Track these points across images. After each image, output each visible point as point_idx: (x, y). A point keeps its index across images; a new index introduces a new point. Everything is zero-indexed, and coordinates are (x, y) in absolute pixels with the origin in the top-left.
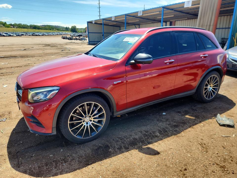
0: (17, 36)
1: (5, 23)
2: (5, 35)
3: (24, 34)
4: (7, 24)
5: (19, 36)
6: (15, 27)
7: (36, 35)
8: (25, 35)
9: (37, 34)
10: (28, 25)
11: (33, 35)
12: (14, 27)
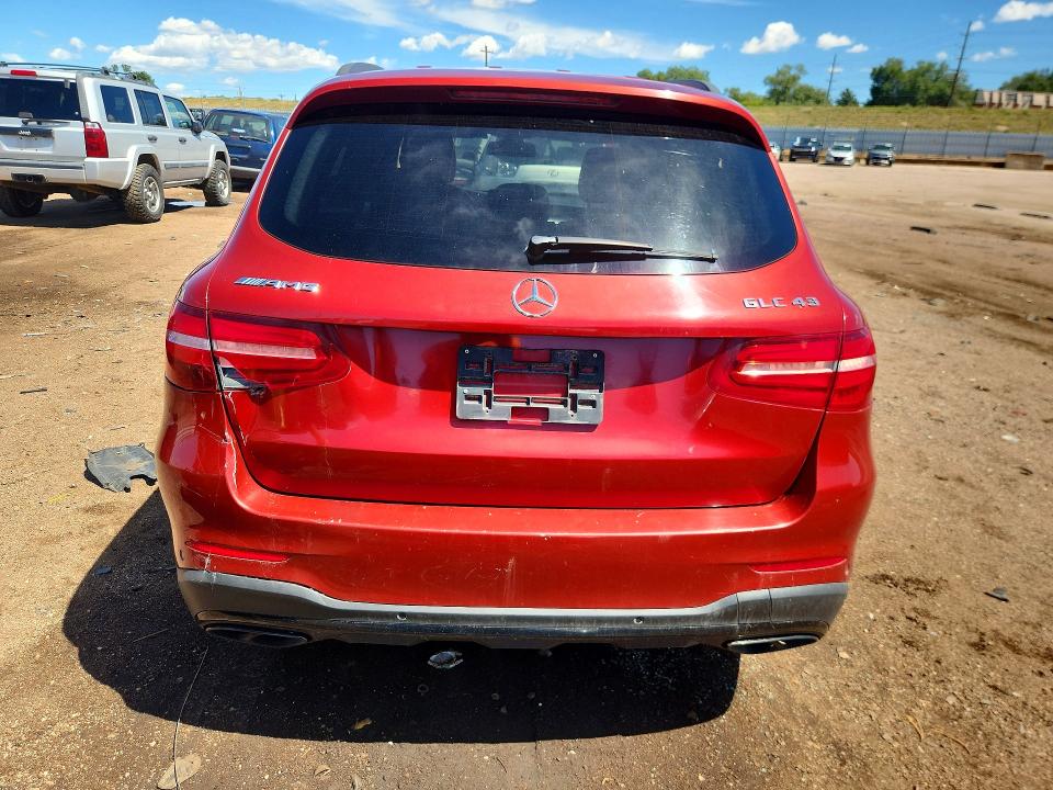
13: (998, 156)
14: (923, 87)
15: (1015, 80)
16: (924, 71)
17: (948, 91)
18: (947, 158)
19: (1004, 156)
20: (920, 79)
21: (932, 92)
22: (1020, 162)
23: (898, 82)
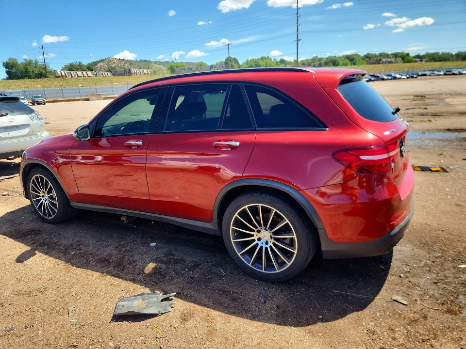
0: (408, 78)
1: (408, 54)
2: (385, 77)
3: (428, 73)
4: (410, 56)
5: (413, 77)
6: (424, 60)
7: (454, 74)
8: (430, 75)
9: (456, 72)
10: (452, 54)
11: (445, 74)
12: (421, 61)
13: (85, 96)
14: (31, 70)
15: (66, 66)
16: (28, 63)
17: (44, 72)
18: (66, 99)
19: (88, 96)
20: (28, 67)
21: (36, 72)
22: (95, 98)
23: (18, 68)
